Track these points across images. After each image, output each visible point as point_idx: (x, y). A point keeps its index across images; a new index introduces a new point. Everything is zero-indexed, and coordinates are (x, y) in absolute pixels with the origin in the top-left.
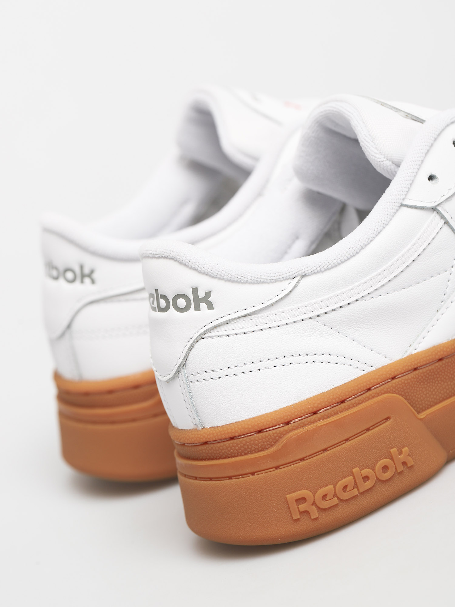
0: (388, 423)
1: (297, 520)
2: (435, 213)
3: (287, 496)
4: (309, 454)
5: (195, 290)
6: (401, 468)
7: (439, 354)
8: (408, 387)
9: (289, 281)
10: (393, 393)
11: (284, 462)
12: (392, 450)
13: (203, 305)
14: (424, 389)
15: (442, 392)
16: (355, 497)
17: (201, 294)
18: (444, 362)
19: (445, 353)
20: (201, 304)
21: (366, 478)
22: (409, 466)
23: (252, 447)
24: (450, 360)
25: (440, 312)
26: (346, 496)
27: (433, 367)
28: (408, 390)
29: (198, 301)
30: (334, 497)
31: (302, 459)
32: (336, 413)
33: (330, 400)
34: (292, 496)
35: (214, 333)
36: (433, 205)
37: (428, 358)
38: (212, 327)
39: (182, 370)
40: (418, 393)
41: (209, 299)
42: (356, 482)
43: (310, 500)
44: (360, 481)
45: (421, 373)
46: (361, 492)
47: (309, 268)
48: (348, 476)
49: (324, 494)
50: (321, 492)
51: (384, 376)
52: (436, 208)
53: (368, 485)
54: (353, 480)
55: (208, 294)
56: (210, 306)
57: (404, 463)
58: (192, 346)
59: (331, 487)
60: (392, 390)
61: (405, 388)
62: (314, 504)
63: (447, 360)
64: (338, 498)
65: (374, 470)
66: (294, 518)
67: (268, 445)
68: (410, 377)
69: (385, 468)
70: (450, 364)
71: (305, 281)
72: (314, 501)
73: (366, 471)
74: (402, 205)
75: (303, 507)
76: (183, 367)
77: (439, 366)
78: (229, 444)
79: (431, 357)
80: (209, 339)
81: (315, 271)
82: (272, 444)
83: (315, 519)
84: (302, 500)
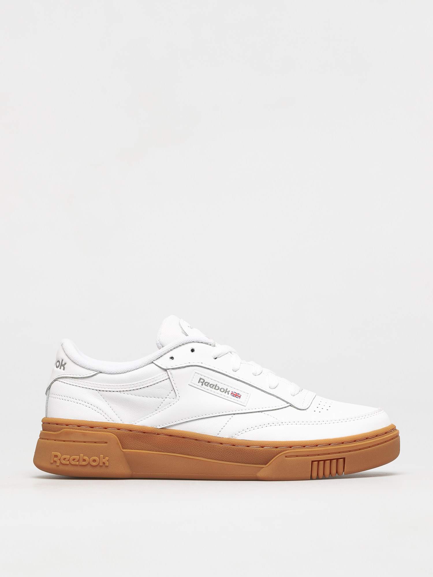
0: (106, 444)
1: (52, 463)
2: (166, 372)
5: (62, 361)
6: (101, 464)
7: (143, 429)
8: (123, 436)
9: (94, 372)
10: (114, 435)
11: (58, 439)
14: (131, 441)
15: (140, 446)
16: (77, 465)
18: (145, 434)
19: (146, 431)
21: (84, 460)
22: (106, 465)
23: (52, 429)
24: (148, 435)
26: (73, 463)
27: (139, 433)
28: (123, 437)
29: (62, 365)
30: (68, 461)
31: (64, 441)
32: (86, 430)
33: (86, 424)
34: (54, 453)
35: (61, 380)
36: (165, 368)
37: (137, 429)
38: (61, 377)
40: (127, 441)
41: (64, 366)
42: (79, 459)
43: (59, 457)
44: (81, 460)
45: (132, 433)
46: (80, 464)
48: (78, 456)
49: (65, 458)
50: (64, 456)
51: (114, 426)
52: (167, 370)
53: (84, 463)
54: (78, 459)
55: (65, 364)
57: (104, 463)
58: (53, 382)
59: (69, 456)
60: (115, 433)
61: (121, 435)
62: (60, 460)
63: (147, 434)
64: (70, 462)
65: (89, 459)
66: (51, 462)
67: (57, 430)
68: (125, 432)
69: (94, 461)
70: (147, 436)
71: (100, 374)
73: (86, 458)
74: (152, 363)
75: (55, 459)
77: (142, 435)
79: (139, 429)
80: (59, 381)
81: (105, 372)
82: (58, 431)
83: (58, 466)
84: (56, 456)
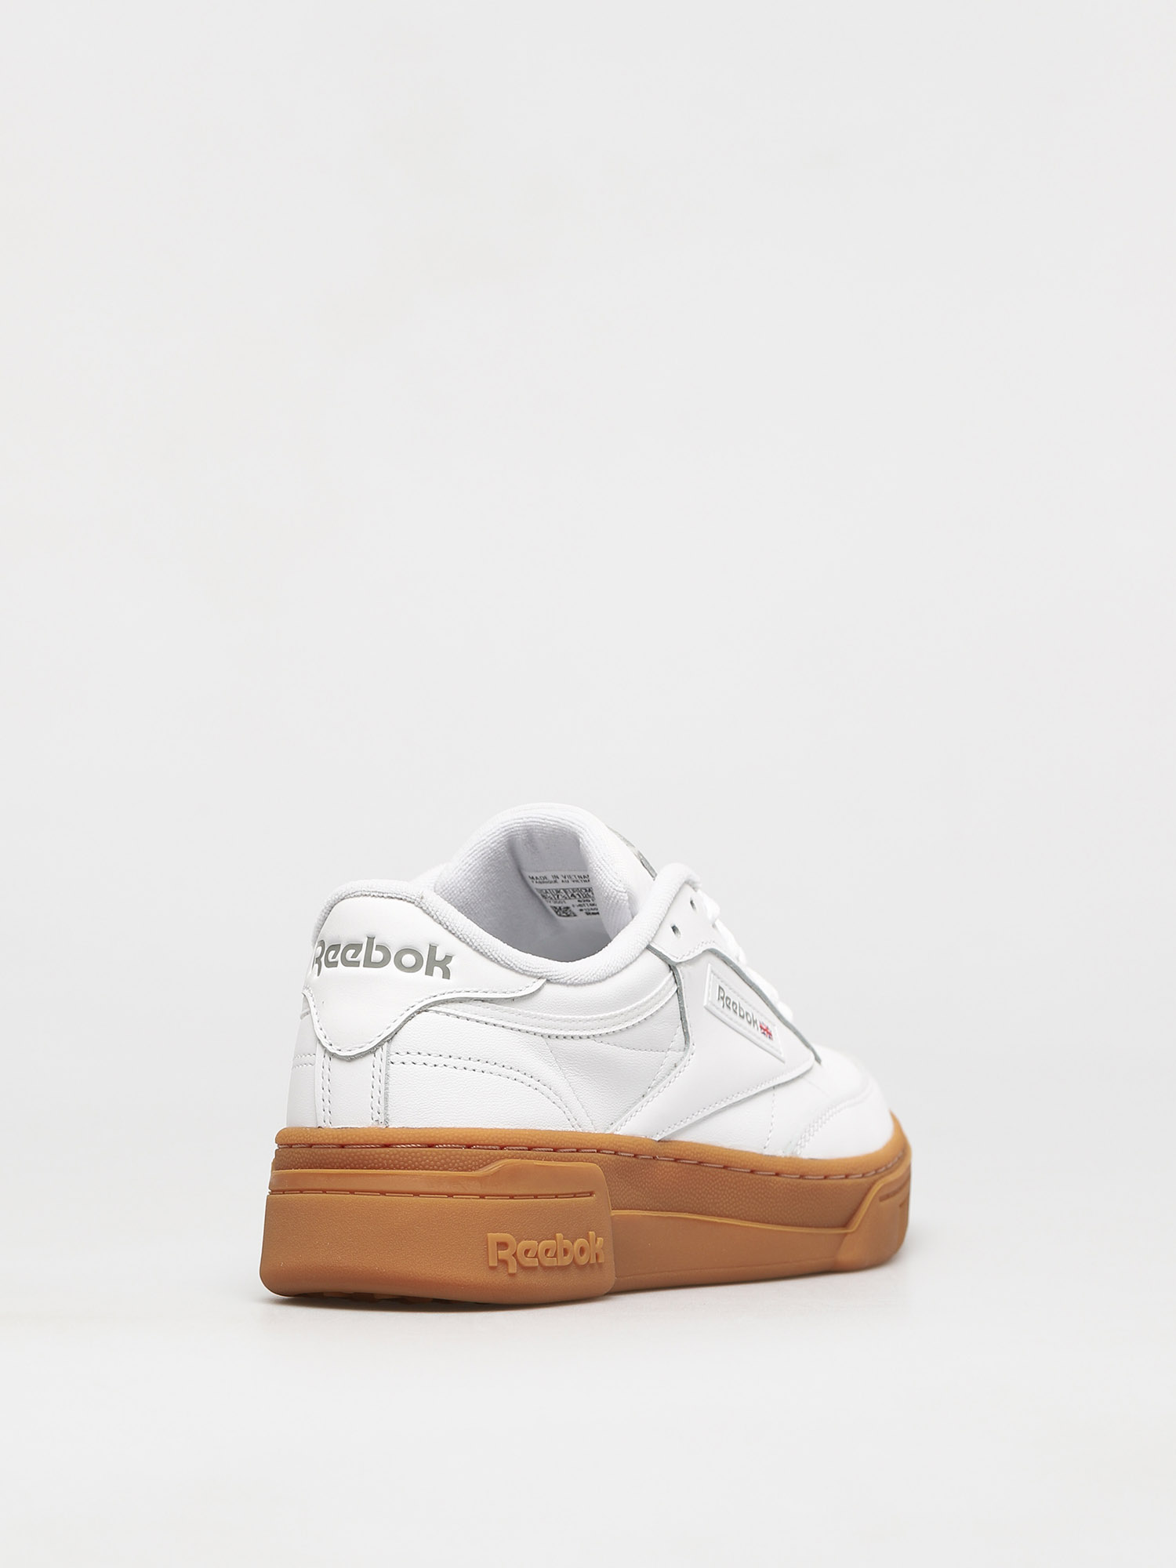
0: (590, 1199)
1: (493, 1268)
2: (672, 972)
3: (489, 1234)
4: (521, 1193)
5: (433, 949)
6: (593, 1260)
8: (610, 1169)
9: (535, 980)
10: (598, 1167)
11: (490, 1193)
12: (590, 1232)
13: (438, 970)
17: (439, 956)
20: (436, 968)
21: (566, 1251)
22: (599, 1261)
23: (456, 1162)
25: (645, 1098)
28: (610, 1173)
29: (432, 962)
30: (535, 1257)
31: (512, 1197)
34: (494, 1237)
35: (441, 1008)
36: (672, 962)
38: (444, 1000)
39: (386, 1043)
41: (447, 966)
42: (557, 1250)
43: (512, 1249)
44: (560, 1252)
46: (559, 1264)
47: (557, 973)
48: (553, 1239)
49: (525, 1248)
50: (524, 1244)
52: (675, 968)
53: (566, 1261)
54: (555, 1248)
55: (448, 958)
56: (446, 974)
57: (597, 1256)
58: (411, 1017)
59: (533, 1243)
60: (598, 1163)
61: (607, 1168)
62: (515, 1255)
64: (540, 1261)
65: (572, 1245)
66: (491, 1264)
67: (475, 1166)
69: (582, 1251)
71: (548, 987)
72: (515, 1253)
73: (567, 1243)
74: (649, 948)
75: (503, 1254)
76: (388, 1041)
78: (427, 1151)
80: (437, 1012)
81: (562, 980)
82: (478, 1167)
83: (512, 1275)
84: (503, 1245)
